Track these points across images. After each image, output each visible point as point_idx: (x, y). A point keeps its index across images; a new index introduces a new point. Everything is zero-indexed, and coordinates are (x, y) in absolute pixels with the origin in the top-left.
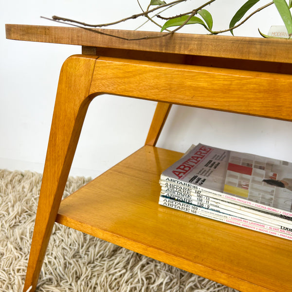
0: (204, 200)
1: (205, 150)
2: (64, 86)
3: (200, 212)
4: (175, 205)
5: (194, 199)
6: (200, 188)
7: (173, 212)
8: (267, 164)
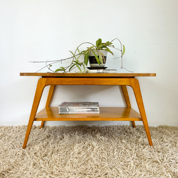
0: (70, 110)
3: (69, 113)
7: (63, 115)
8: (83, 103)
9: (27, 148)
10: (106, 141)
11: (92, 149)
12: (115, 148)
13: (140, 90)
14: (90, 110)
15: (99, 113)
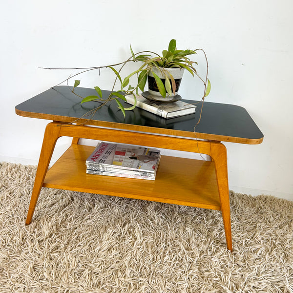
0: (105, 169)
1: (105, 145)
2: (47, 133)
3: (104, 174)
4: (94, 172)
5: (101, 168)
6: (103, 164)
7: (93, 176)
8: (133, 149)
9: (32, 225)
10: (160, 224)
11: (132, 243)
12: (169, 245)
13: (226, 164)
14: (140, 174)
15: (154, 180)
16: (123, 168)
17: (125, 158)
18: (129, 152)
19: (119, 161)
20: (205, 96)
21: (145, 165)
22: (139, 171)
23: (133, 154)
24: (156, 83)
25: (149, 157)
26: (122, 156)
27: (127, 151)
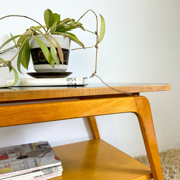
8: (15, 149)
14: (43, 173)
15: (61, 174)
16: (17, 173)
17: (12, 161)
18: (12, 153)
19: (5, 167)
20: (98, 43)
21: (44, 159)
22: (40, 170)
23: (19, 154)
24: (42, 53)
25: (41, 151)
26: (5, 161)
27: (9, 153)
